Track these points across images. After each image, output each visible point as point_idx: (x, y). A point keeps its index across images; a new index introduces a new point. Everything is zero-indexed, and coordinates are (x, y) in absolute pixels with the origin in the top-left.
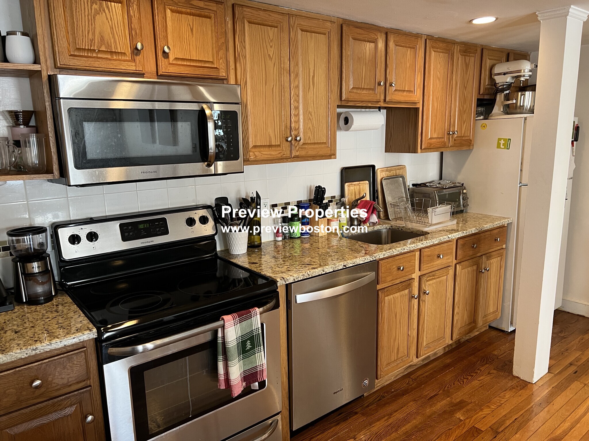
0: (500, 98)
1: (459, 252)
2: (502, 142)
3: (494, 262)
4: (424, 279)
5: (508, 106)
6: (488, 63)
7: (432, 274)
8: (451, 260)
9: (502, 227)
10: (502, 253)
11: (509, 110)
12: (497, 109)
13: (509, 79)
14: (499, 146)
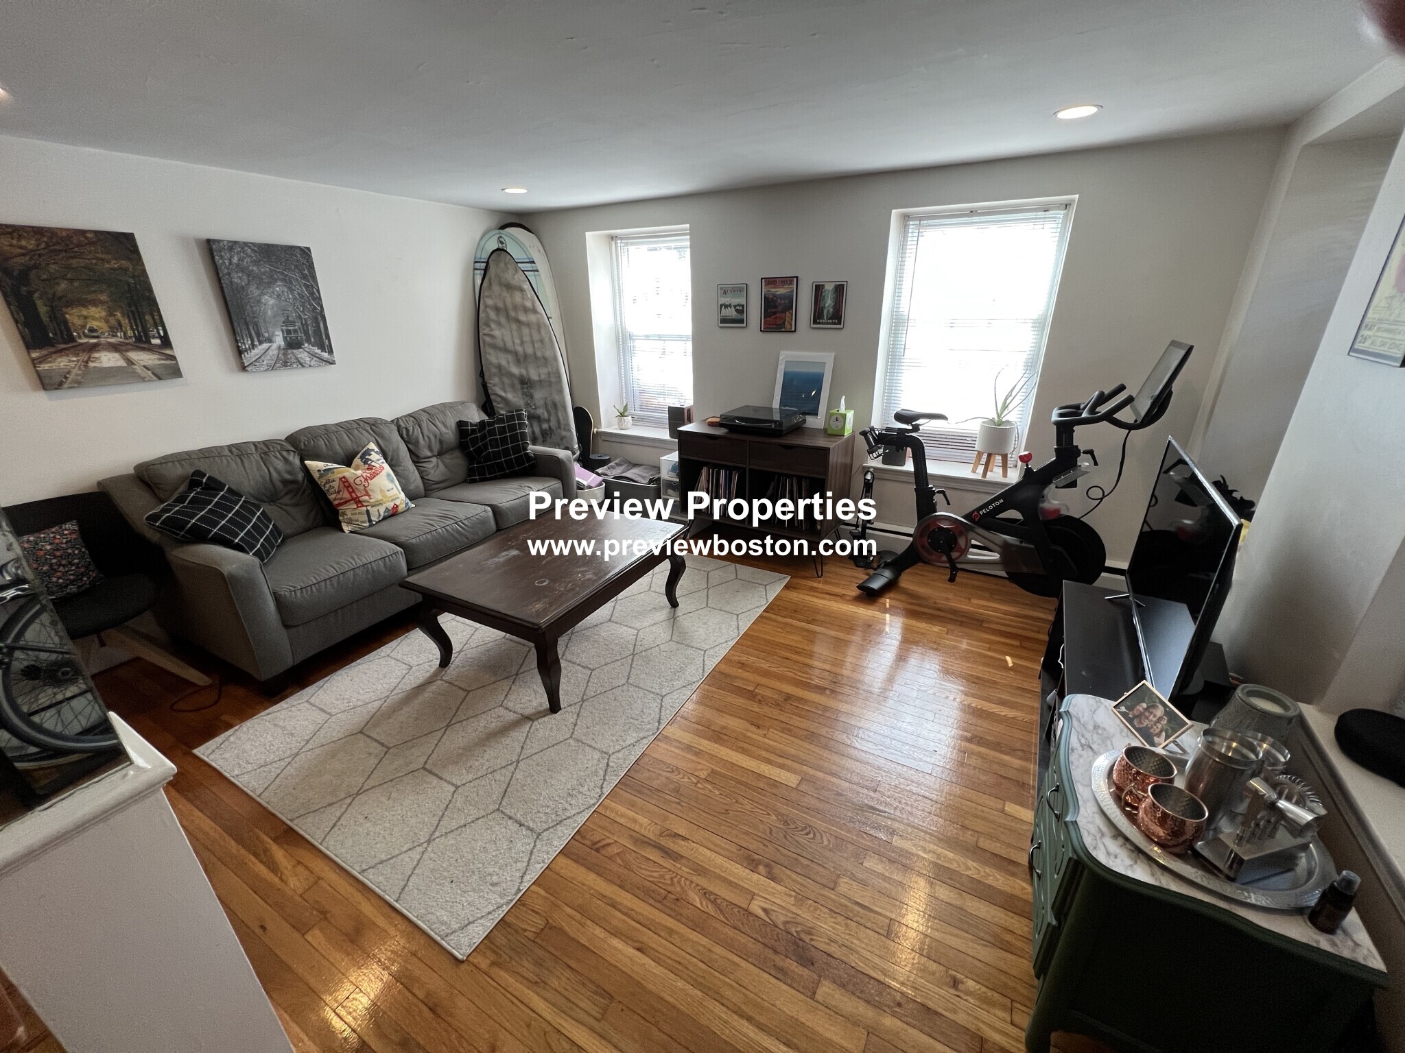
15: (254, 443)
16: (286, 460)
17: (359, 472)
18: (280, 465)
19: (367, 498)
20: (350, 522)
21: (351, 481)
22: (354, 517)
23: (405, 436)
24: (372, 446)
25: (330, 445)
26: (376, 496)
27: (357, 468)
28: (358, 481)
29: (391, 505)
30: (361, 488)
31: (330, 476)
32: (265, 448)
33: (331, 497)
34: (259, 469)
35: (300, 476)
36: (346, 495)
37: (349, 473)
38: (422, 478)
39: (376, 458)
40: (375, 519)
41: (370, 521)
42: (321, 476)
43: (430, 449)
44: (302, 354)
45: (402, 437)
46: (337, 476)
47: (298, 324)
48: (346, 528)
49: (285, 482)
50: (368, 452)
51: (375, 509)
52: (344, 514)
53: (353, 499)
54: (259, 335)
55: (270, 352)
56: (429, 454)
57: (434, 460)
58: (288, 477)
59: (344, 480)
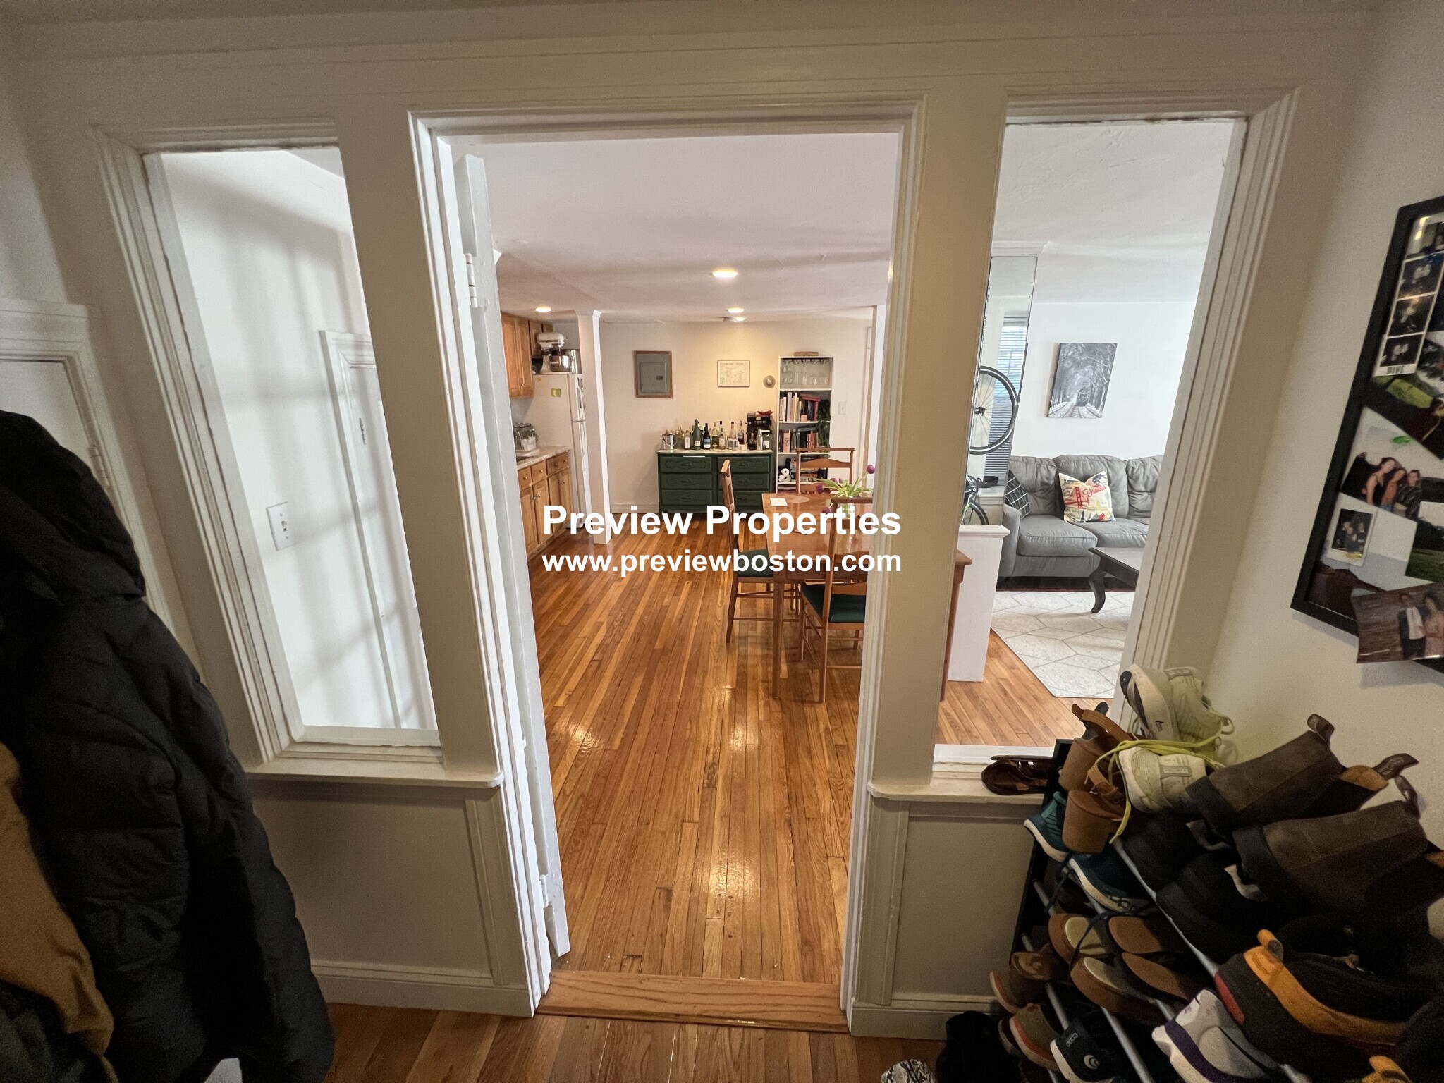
0: (546, 359)
1: (549, 469)
2: (555, 392)
3: (565, 477)
4: (536, 487)
5: (553, 365)
6: (533, 332)
7: (539, 484)
8: (544, 475)
9: (565, 452)
10: (567, 472)
11: (555, 368)
12: (545, 367)
13: (550, 345)
14: (553, 395)
15: (1035, 458)
16: (1048, 470)
17: (1088, 487)
18: (1044, 472)
19: (1086, 504)
20: (1070, 516)
21: (1081, 491)
22: (1073, 513)
23: (1130, 473)
24: (1104, 473)
25: (1077, 467)
26: (1093, 504)
27: (1088, 484)
28: (1085, 492)
29: (1099, 513)
30: (1086, 496)
31: (1070, 485)
32: (1040, 462)
33: (1065, 498)
34: (1033, 472)
35: (1052, 482)
36: (1075, 499)
37: (1081, 485)
38: (1130, 505)
39: (1103, 481)
40: (1086, 518)
41: (1082, 518)
42: (1065, 484)
43: (1146, 486)
44: (1083, 410)
45: (1127, 473)
46: (1074, 486)
47: (1089, 391)
48: (1066, 518)
49: (1043, 483)
50: (1099, 476)
51: (1089, 512)
52: (1068, 510)
53: (1078, 502)
54: (1064, 396)
55: (1066, 407)
56: (1143, 489)
57: (1145, 495)
58: (1046, 481)
59: (1077, 489)
